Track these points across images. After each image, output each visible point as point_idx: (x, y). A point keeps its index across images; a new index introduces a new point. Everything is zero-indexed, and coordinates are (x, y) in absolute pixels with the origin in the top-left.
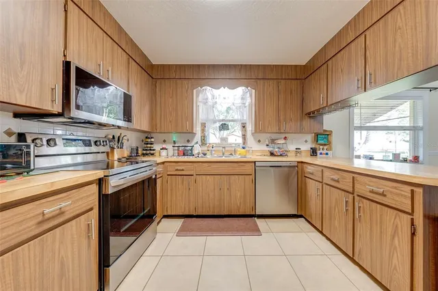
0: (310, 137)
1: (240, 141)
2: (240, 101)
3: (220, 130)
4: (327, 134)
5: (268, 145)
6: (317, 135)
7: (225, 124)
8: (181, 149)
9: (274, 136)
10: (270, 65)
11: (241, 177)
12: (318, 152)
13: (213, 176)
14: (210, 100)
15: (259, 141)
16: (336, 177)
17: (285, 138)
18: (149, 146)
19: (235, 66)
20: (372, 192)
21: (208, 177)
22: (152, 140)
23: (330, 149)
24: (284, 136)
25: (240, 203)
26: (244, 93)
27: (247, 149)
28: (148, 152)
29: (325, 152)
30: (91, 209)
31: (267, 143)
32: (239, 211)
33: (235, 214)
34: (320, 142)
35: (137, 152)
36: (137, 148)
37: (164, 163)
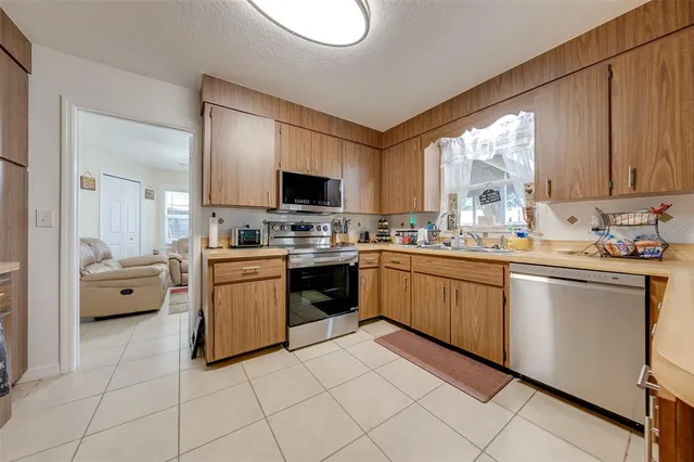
1: (520, 220)
3: (483, 203)
5: (597, 229)
7: (492, 191)
8: (406, 234)
10: (579, 38)
11: (479, 287)
13: (434, 278)
15: (572, 220)
18: (384, 230)
19: (510, 72)
21: (428, 277)
25: (479, 336)
30: (279, 277)
31: (595, 223)
32: (476, 349)
33: (470, 351)
35: (365, 238)
36: (367, 233)
37: (380, 251)
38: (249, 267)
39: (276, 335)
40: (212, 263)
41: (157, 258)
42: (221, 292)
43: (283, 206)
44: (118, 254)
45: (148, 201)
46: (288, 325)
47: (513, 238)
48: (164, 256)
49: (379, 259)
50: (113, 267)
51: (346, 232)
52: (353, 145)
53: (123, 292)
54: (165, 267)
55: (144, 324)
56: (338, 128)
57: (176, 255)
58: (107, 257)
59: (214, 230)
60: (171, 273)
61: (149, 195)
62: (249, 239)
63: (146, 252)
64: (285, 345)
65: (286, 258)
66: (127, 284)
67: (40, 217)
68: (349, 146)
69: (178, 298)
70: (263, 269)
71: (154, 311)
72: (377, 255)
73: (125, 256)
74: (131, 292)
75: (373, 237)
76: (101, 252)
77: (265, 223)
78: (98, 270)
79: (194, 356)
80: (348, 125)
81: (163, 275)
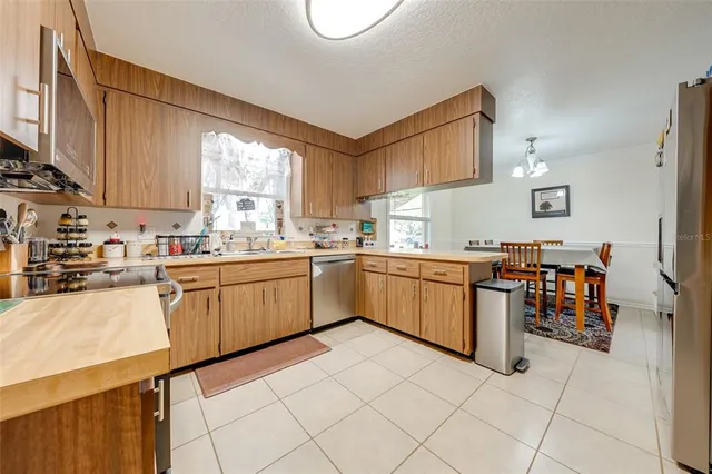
0: (354, 225)
1: (273, 227)
2: (276, 168)
3: (240, 209)
4: (372, 222)
5: (311, 235)
6: (362, 223)
7: (248, 200)
8: (176, 240)
9: (320, 222)
11: (293, 280)
12: (364, 243)
13: (251, 285)
14: (225, 155)
15: (301, 229)
16: (403, 266)
17: (334, 225)
18: (75, 235)
20: (436, 274)
21: (244, 286)
22: (84, 222)
23: (375, 239)
24: (331, 222)
25: (293, 318)
26: (282, 157)
27: (286, 240)
28: (74, 250)
29: (370, 242)
31: (312, 231)
32: (291, 330)
33: (286, 336)
34: (366, 231)
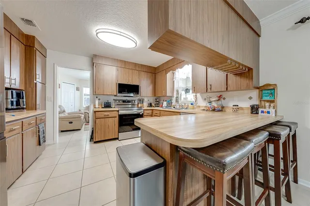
0: (254, 93)
4: (272, 89)
6: (261, 91)
7: (188, 89)
8: (161, 104)
12: (261, 110)
17: (220, 96)
29: (267, 110)
30: (116, 117)
34: (266, 98)
35: (150, 105)
36: (151, 103)
37: (152, 110)
38: (106, 114)
39: (115, 135)
40: (95, 112)
41: (80, 112)
42: (98, 121)
43: (118, 95)
44: (67, 111)
45: (78, 91)
46: (119, 132)
47: (190, 105)
48: (83, 111)
49: (152, 112)
50: (66, 114)
51: (143, 103)
52: (144, 73)
53: (70, 123)
54: (83, 115)
55: (76, 133)
56: (139, 67)
57: (87, 111)
58: (64, 111)
59: (97, 102)
60: (85, 118)
61: (78, 89)
62: (107, 105)
63: (77, 110)
64: (118, 139)
65: (118, 111)
66: (71, 120)
67: (49, 98)
68: (143, 73)
69: (87, 126)
70: (111, 114)
71: (79, 130)
72: (151, 111)
73: (70, 111)
74: (72, 123)
75: (153, 105)
76: (62, 110)
77: (114, 100)
78: (62, 115)
79: (90, 141)
80: (142, 66)
81: (82, 118)
